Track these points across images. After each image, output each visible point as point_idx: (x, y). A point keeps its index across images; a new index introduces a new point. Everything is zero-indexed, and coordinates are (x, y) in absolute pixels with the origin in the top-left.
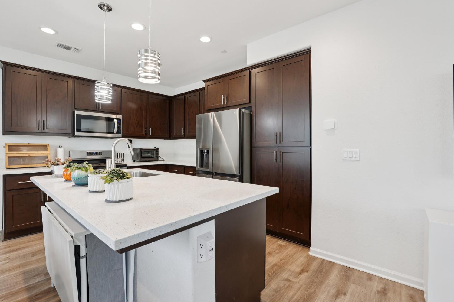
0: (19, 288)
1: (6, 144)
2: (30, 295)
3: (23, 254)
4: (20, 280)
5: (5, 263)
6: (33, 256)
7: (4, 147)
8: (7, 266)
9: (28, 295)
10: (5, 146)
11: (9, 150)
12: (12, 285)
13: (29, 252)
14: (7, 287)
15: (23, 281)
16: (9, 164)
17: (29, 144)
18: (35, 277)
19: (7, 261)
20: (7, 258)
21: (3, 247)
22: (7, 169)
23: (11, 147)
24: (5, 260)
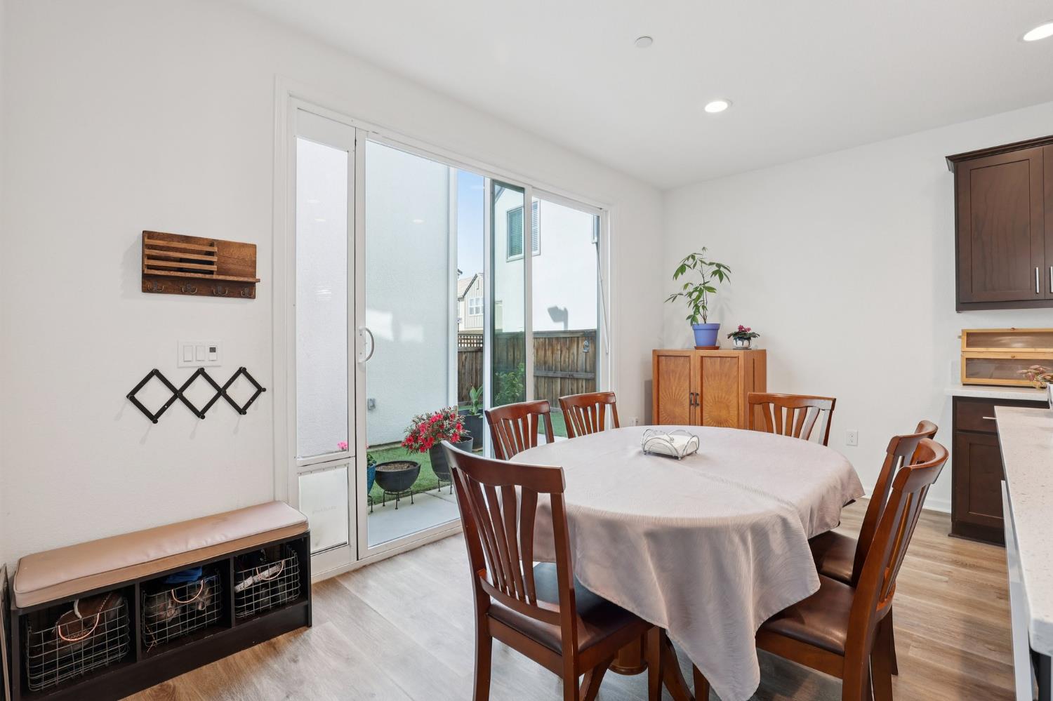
0: (951, 645)
1: (963, 331)
2: (965, 674)
3: (980, 582)
4: (958, 630)
5: (941, 581)
6: (1001, 598)
7: (960, 337)
8: (943, 587)
9: (962, 672)
10: (961, 335)
11: (968, 345)
12: (939, 630)
13: (993, 584)
14: (930, 627)
15: (961, 637)
16: (968, 376)
17: (1013, 329)
18: (990, 647)
19: (946, 579)
20: (947, 573)
21: (946, 548)
22: (964, 385)
23: (973, 338)
24: (941, 574)
